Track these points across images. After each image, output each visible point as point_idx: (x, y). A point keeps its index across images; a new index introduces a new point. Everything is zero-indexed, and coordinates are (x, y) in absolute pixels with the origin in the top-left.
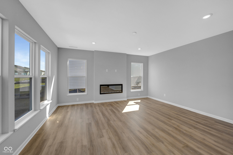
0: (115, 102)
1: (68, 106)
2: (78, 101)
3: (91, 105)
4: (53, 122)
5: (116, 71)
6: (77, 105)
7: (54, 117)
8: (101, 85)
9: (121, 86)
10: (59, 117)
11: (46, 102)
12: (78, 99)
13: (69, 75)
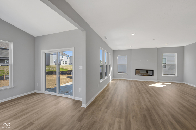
0: (146, 81)
1: (118, 79)
2: (122, 78)
3: (130, 80)
4: (112, 83)
5: (147, 60)
6: (122, 79)
7: (112, 82)
8: (136, 70)
9: (152, 71)
10: (114, 82)
11: (109, 75)
12: (122, 77)
13: (118, 64)
